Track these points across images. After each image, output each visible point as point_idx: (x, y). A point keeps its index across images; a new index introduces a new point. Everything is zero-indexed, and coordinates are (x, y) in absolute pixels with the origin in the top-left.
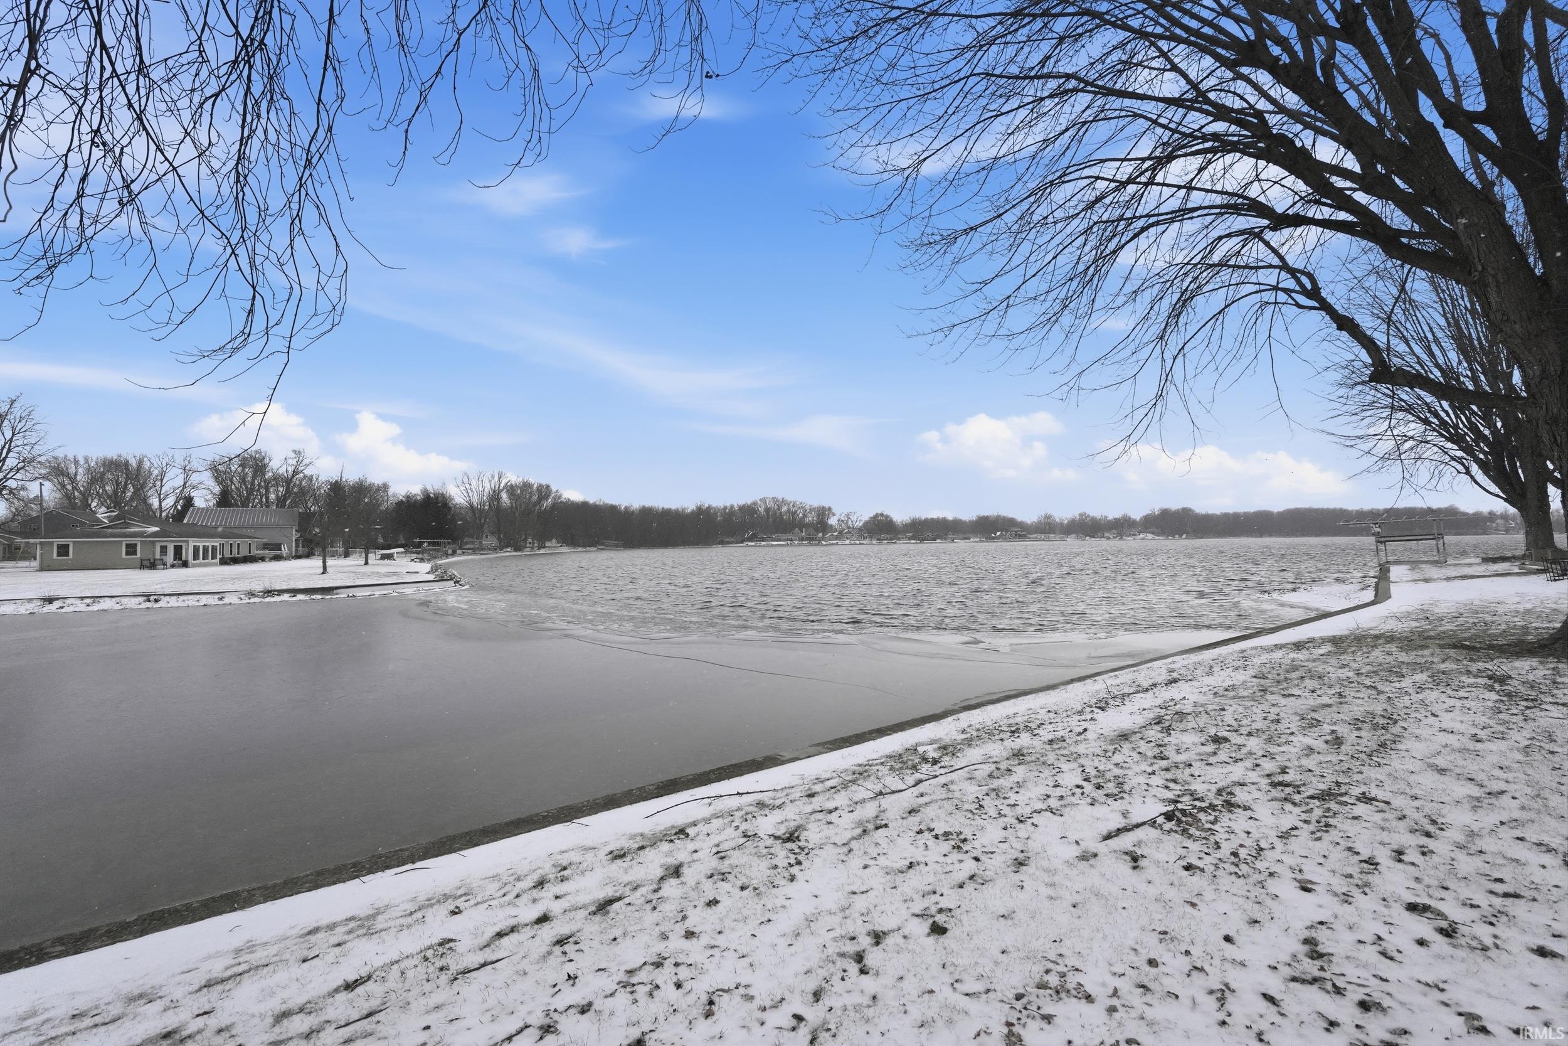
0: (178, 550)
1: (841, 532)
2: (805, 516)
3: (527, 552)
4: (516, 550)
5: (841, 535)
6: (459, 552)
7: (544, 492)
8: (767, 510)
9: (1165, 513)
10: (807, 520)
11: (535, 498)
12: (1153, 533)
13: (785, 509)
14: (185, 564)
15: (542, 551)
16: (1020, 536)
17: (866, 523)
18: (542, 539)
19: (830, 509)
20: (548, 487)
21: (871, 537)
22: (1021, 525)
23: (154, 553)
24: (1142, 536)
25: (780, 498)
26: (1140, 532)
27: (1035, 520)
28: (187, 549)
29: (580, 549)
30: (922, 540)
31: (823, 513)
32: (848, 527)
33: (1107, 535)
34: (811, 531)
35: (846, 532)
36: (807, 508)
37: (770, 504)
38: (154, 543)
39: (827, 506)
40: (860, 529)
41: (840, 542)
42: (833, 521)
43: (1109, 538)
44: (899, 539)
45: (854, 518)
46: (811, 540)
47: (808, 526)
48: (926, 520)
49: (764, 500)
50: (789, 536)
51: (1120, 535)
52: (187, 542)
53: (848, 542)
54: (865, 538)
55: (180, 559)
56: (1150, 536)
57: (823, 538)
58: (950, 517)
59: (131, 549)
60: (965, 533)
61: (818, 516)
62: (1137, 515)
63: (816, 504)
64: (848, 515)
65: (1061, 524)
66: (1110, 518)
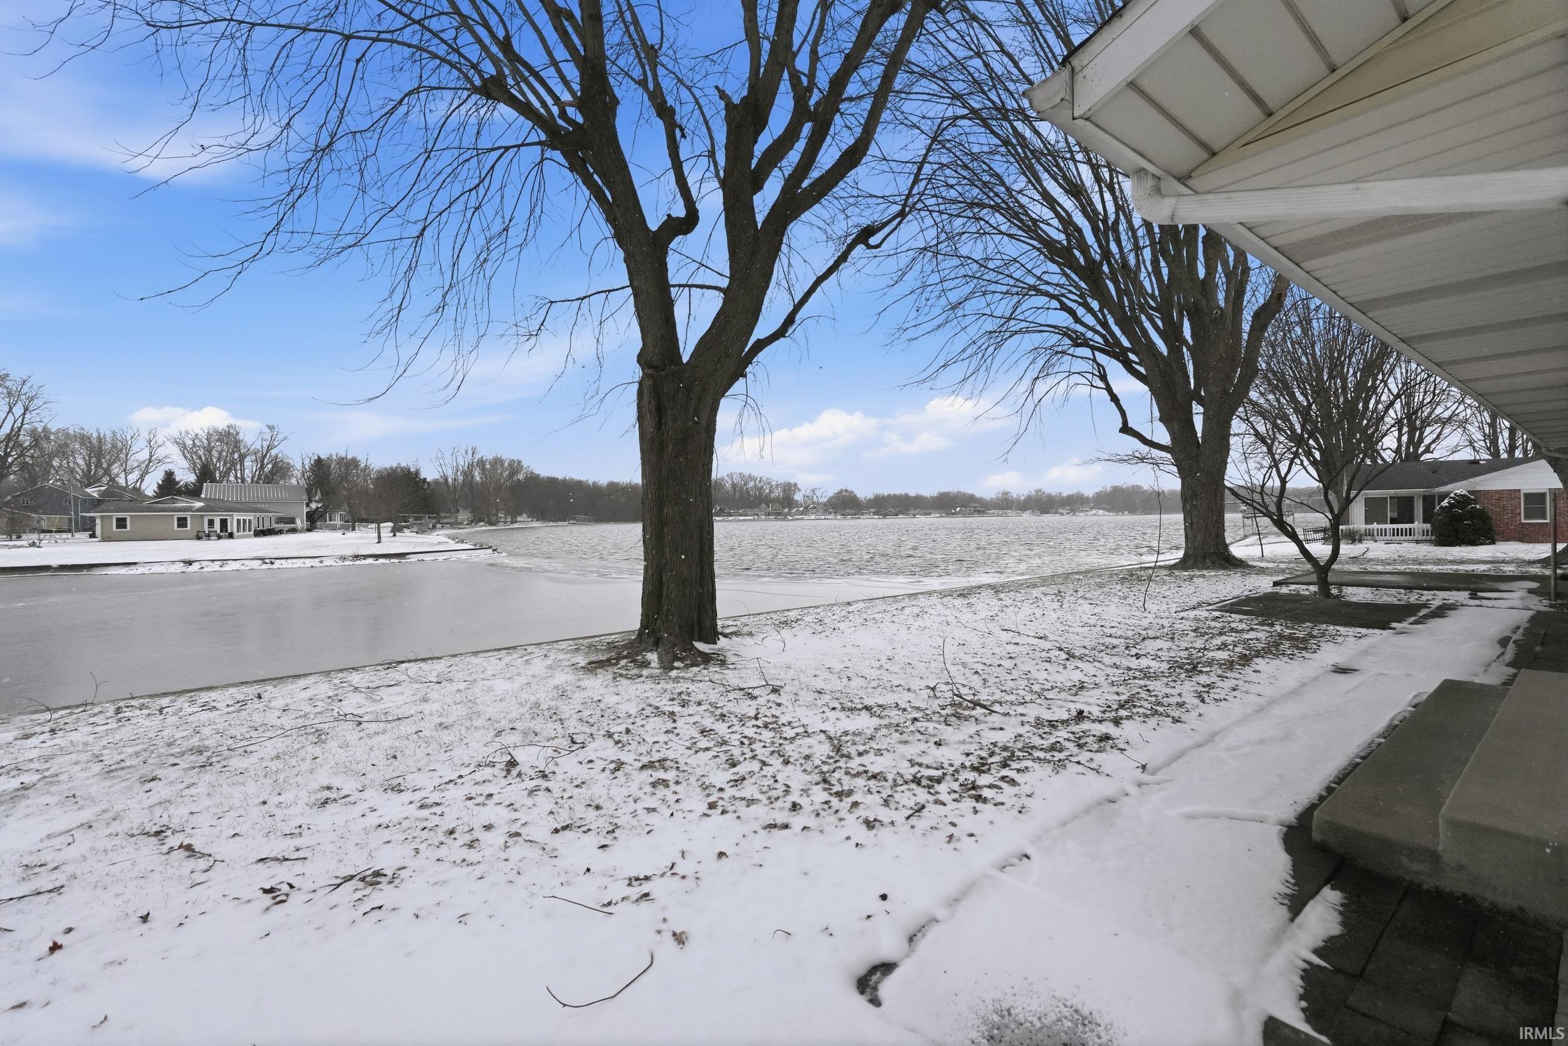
0: (224, 523)
1: (806, 508)
2: (771, 491)
3: (501, 526)
4: (491, 524)
5: (806, 511)
6: (439, 526)
7: (515, 467)
8: (734, 486)
9: (1116, 490)
10: (773, 496)
11: (506, 474)
12: (1104, 509)
13: (752, 484)
14: (231, 536)
15: (516, 526)
16: (979, 512)
17: (831, 498)
18: (513, 514)
19: (796, 484)
20: (520, 462)
21: (835, 513)
22: (980, 501)
23: (203, 526)
24: (1094, 512)
25: (746, 473)
26: (1092, 509)
27: (994, 496)
28: (232, 522)
29: (551, 524)
30: (885, 516)
31: (789, 488)
32: (814, 503)
33: (1060, 511)
34: (777, 505)
35: (810, 508)
36: (774, 483)
37: (736, 479)
38: (202, 516)
39: (792, 482)
40: (825, 504)
41: (805, 517)
42: (798, 497)
43: (1062, 514)
44: (862, 514)
45: (818, 493)
46: (778, 515)
47: (773, 501)
48: (889, 496)
49: (731, 476)
50: (756, 511)
51: (1073, 511)
52: (232, 516)
53: (813, 517)
54: (830, 513)
55: (226, 531)
56: (1101, 512)
57: (789, 514)
58: (912, 494)
59: (182, 522)
60: (926, 508)
61: (785, 491)
62: (1089, 492)
63: (781, 481)
64: (813, 491)
65: (1019, 500)
66: (1065, 494)
